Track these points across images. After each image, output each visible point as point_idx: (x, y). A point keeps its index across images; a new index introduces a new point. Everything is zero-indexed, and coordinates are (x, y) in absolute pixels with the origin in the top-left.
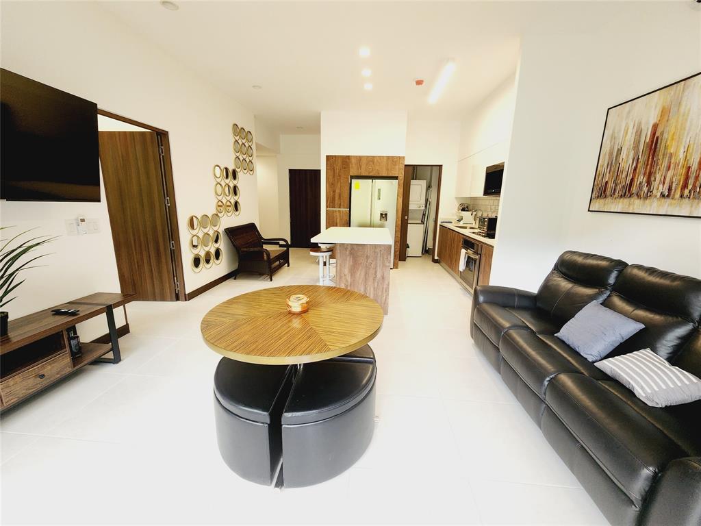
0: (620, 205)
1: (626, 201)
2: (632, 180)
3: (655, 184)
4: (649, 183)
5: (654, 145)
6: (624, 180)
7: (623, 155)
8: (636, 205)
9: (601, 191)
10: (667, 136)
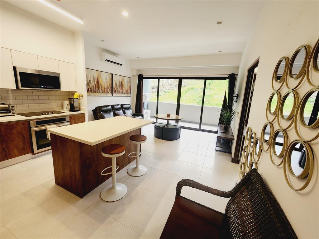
0: (94, 94)
1: (95, 93)
2: (95, 89)
3: (100, 90)
4: (99, 90)
5: (98, 82)
6: (93, 88)
7: (91, 82)
8: (98, 94)
10: (100, 81)
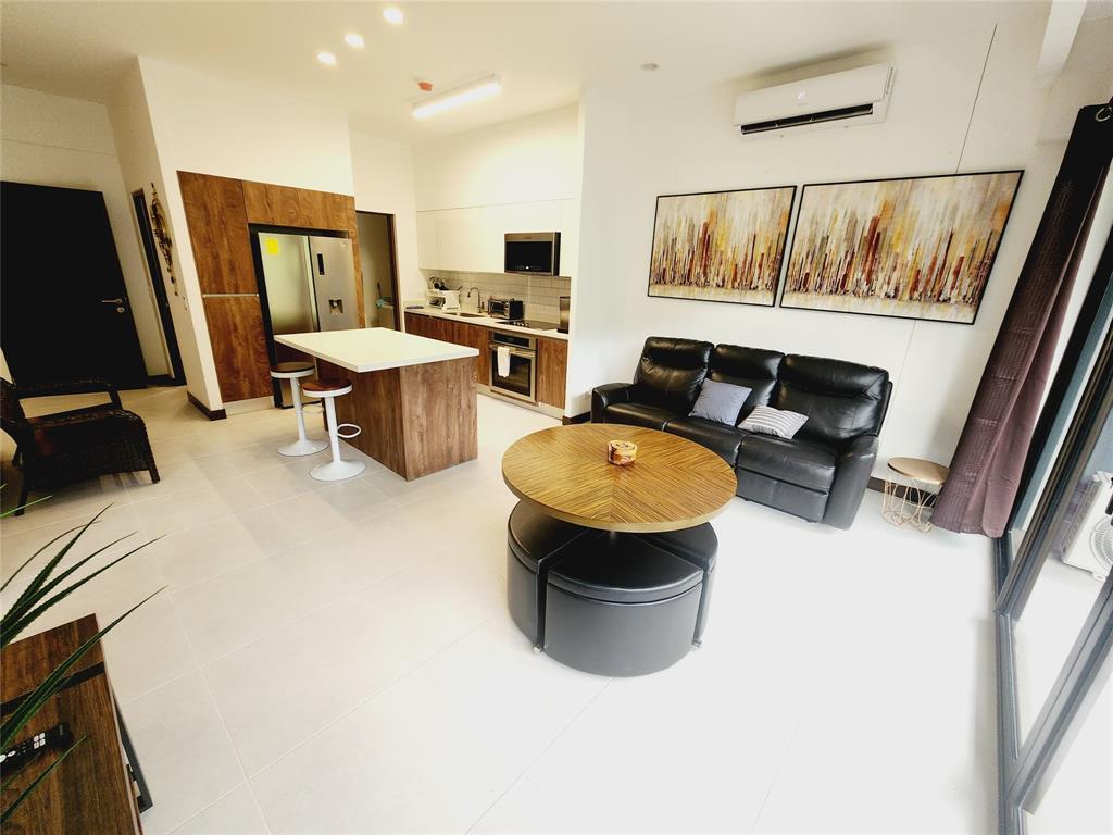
0: (682, 291)
1: (686, 288)
2: (690, 270)
3: (711, 276)
4: (705, 274)
5: (706, 241)
6: (682, 268)
7: (679, 245)
8: (696, 292)
9: (659, 278)
10: (717, 237)
